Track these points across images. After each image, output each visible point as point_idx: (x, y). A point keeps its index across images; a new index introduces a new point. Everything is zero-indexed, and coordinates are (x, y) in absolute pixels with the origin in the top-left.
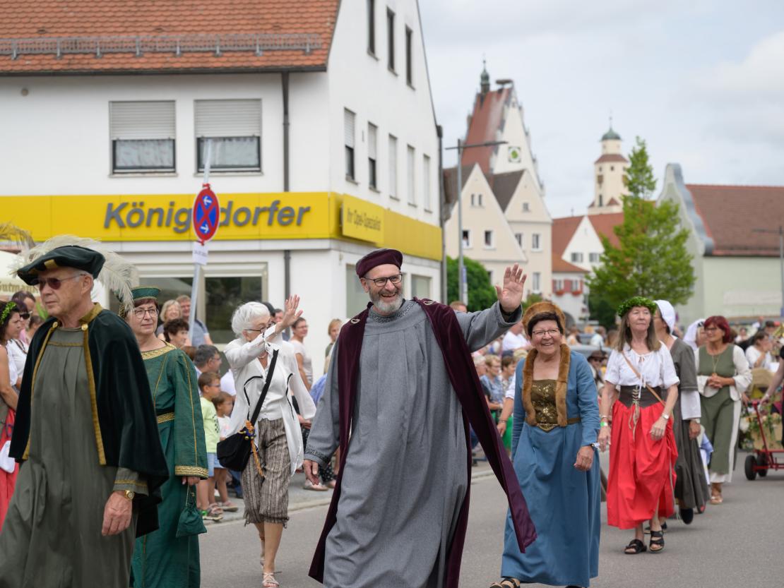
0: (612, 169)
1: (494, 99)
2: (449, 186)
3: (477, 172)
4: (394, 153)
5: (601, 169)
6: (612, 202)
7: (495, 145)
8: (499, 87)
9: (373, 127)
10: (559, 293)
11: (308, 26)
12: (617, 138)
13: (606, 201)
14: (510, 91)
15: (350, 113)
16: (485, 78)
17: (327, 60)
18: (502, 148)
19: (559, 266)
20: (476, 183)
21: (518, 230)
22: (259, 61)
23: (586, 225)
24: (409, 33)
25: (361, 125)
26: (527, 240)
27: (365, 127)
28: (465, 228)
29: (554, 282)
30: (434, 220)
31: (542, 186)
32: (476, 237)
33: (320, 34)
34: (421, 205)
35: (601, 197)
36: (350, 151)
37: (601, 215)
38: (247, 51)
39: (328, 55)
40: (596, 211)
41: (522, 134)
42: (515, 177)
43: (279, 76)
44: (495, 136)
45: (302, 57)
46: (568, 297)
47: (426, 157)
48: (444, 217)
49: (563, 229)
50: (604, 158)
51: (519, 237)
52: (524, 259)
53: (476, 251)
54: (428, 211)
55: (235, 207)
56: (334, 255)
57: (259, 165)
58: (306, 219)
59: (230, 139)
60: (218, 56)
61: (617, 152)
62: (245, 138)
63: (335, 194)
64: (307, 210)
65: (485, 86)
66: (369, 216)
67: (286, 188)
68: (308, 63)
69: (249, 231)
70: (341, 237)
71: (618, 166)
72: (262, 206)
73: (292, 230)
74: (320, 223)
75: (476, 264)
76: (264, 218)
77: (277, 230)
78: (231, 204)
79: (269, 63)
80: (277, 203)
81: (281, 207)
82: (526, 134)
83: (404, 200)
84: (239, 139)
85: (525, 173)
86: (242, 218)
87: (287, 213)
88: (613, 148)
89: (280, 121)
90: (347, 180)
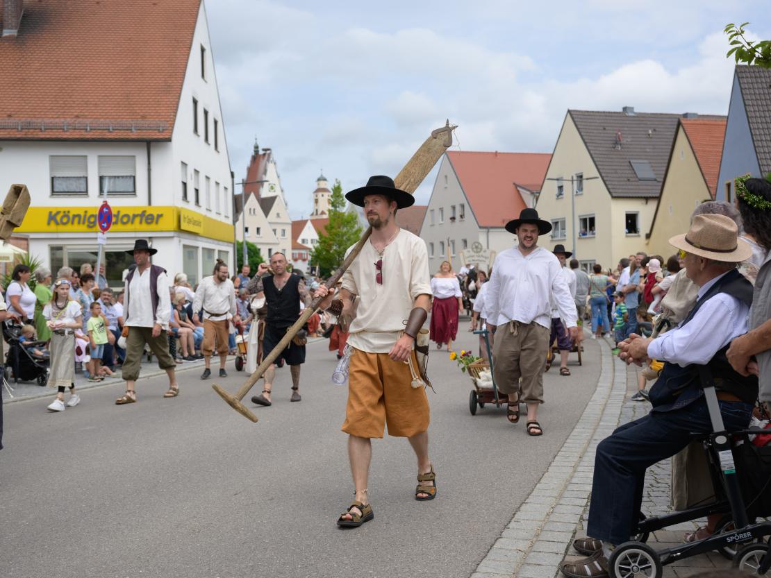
0: (323, 196)
1: (261, 159)
2: (238, 204)
3: (252, 196)
4: (208, 186)
5: (317, 196)
6: (323, 213)
7: (261, 183)
8: (264, 152)
9: (197, 172)
10: (296, 260)
11: (160, 117)
12: (325, 180)
13: (319, 212)
14: (269, 155)
15: (184, 165)
16: (256, 147)
17: (171, 135)
18: (266, 184)
19: (295, 246)
20: (252, 202)
21: (274, 227)
22: (134, 135)
23: (309, 224)
24: (216, 122)
25: (190, 171)
26: (279, 232)
27: (193, 172)
28: (246, 226)
29: (293, 254)
30: (230, 221)
31: (286, 204)
32: (252, 231)
33: (168, 121)
34: (223, 214)
35: (317, 210)
36: (185, 184)
37: (316, 220)
38: (127, 130)
39: (172, 133)
40: (315, 217)
41: (277, 177)
42: (273, 199)
43: (145, 143)
44: (262, 178)
45: (158, 134)
46: (300, 262)
47: (226, 188)
48: (235, 220)
49: (298, 227)
50: (319, 190)
51: (275, 231)
52: (277, 242)
53: (252, 238)
54: (226, 217)
55: (121, 214)
56: (176, 240)
57: (135, 191)
58: (161, 220)
59: (118, 177)
60: (111, 132)
61: (325, 187)
62: (127, 177)
63: (177, 208)
64: (161, 215)
65: (256, 152)
66: (195, 219)
67: (150, 203)
68: (161, 137)
69: (129, 226)
70: (180, 230)
71: (326, 194)
72: (136, 213)
73: (153, 226)
74: (169, 223)
75: (252, 245)
76: (137, 220)
77: (144, 226)
78: (119, 212)
79: (139, 137)
80: (144, 212)
81: (147, 214)
82: (278, 177)
83: (214, 211)
84: (123, 177)
85: (278, 198)
86: (125, 220)
87: (150, 217)
88: (323, 185)
89: (146, 168)
90: (183, 200)
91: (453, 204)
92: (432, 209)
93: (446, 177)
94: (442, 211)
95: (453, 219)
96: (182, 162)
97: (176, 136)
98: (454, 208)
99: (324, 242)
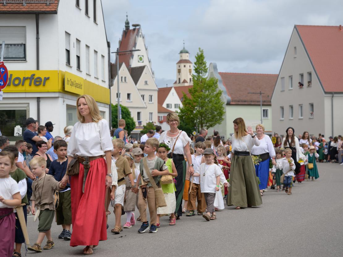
0: (185, 66)
1: (131, 33)
2: (113, 71)
3: (124, 65)
4: (88, 54)
5: (179, 66)
6: (185, 81)
8: (134, 27)
9: (78, 41)
10: (161, 122)
12: (187, 52)
13: (182, 81)
14: (139, 30)
15: (68, 34)
16: (127, 23)
17: (57, 8)
18: (136, 54)
19: (161, 110)
20: (123, 71)
21: (143, 93)
22: (25, 8)
23: (173, 91)
25: (73, 40)
26: (147, 98)
27: (75, 41)
29: (159, 117)
30: (106, 85)
31: (153, 73)
32: (123, 96)
34: (100, 79)
35: (179, 79)
36: (68, 52)
37: (179, 87)
38: (19, 3)
39: (57, 6)
40: (178, 85)
42: (141, 69)
43: (34, 16)
45: (45, 7)
46: (165, 124)
47: (103, 56)
48: (111, 85)
50: (181, 61)
51: (143, 96)
52: (146, 107)
53: (124, 102)
54: (103, 81)
55: (13, 78)
56: (61, 100)
57: (25, 57)
58: (48, 83)
59: (11, 45)
60: (5, 6)
61: (187, 58)
62: (18, 45)
63: (61, 71)
64: (48, 78)
65: (127, 27)
66: (77, 82)
67: (38, 68)
68: (48, 10)
69: (20, 88)
70: (64, 91)
71: (188, 65)
72: (26, 77)
73: (41, 88)
74: (54, 85)
75: (125, 108)
76: (27, 82)
77: (33, 88)
78: (11, 75)
79: (30, 10)
80: (34, 75)
81: (35, 77)
82: (146, 49)
83: (93, 75)
84: (15, 45)
85: (146, 67)
86: (17, 82)
87: (38, 80)
88: (185, 56)
89: (35, 37)
90: (66, 65)
91: (301, 73)
92: (283, 77)
93: (295, 48)
94: (292, 78)
95: (301, 85)
96: (66, 32)
97: (61, 9)
98: (302, 75)
99: (189, 104)
